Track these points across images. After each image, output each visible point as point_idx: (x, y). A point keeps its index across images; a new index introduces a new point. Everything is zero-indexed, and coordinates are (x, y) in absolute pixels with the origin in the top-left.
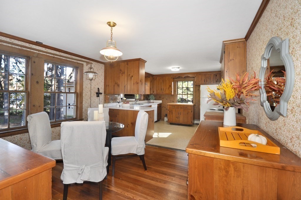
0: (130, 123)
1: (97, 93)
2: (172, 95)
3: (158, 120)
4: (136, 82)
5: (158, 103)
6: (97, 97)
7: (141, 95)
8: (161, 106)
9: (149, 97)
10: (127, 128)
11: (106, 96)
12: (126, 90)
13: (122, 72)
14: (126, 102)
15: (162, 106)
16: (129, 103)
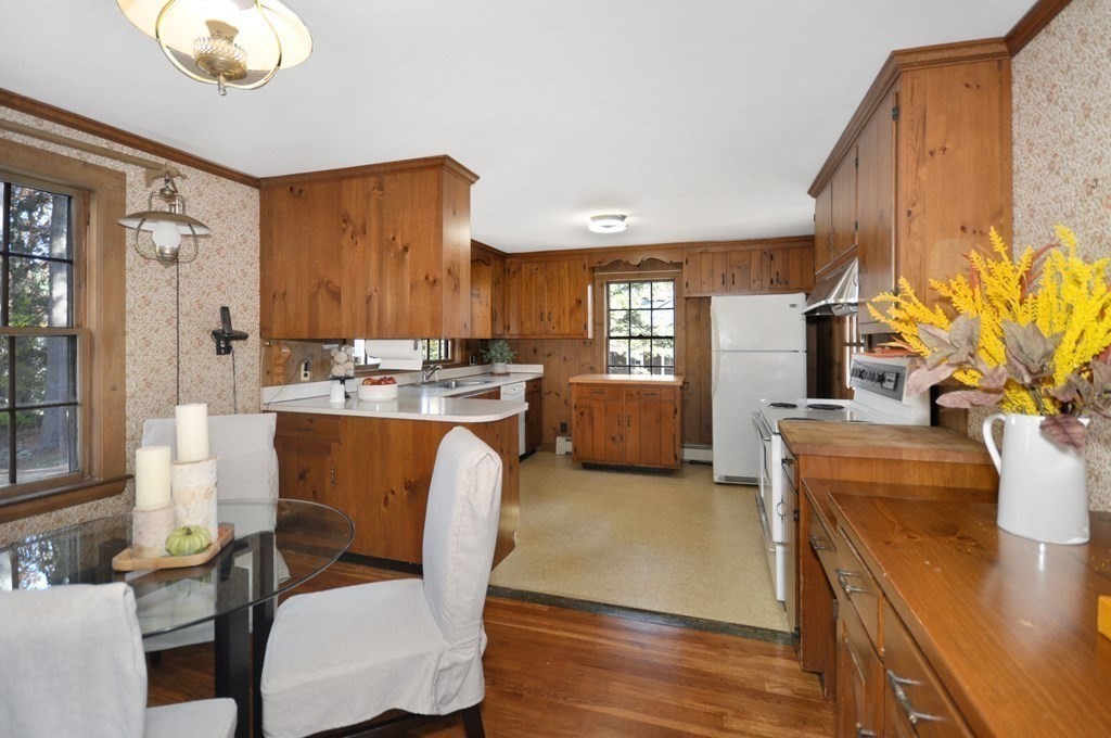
0: (398, 487)
1: (216, 335)
2: (585, 341)
3: (530, 451)
4: (427, 278)
5: (530, 378)
6: (219, 353)
7: (453, 341)
8: (540, 390)
9: (488, 350)
10: (383, 509)
11: (275, 348)
12: (375, 318)
13: (350, 229)
14: (377, 378)
15: (545, 389)
16: (392, 381)
